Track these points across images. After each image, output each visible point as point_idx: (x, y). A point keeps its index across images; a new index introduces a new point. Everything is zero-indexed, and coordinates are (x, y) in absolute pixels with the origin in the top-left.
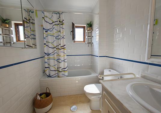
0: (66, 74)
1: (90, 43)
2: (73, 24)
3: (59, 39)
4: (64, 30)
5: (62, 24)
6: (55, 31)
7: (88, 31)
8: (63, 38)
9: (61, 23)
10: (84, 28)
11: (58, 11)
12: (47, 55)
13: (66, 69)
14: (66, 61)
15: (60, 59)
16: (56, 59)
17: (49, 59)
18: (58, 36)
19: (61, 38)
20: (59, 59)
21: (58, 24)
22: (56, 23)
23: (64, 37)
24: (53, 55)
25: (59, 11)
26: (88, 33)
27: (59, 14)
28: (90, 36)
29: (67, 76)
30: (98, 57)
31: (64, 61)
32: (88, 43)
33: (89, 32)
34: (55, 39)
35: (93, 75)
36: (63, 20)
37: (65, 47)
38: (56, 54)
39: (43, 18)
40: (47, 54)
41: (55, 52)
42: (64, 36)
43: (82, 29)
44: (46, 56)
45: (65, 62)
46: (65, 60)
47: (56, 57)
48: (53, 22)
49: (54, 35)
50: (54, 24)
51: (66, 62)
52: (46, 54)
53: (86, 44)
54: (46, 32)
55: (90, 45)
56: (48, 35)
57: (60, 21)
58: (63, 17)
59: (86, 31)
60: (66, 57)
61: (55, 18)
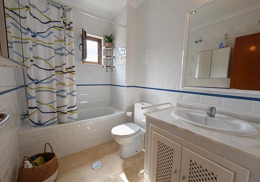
0: (75, 116)
1: (110, 67)
2: (84, 33)
3: (62, 54)
4: (73, 40)
5: (68, 29)
6: (53, 38)
7: (107, 47)
8: (70, 53)
9: (67, 27)
10: (99, 41)
11: (61, 4)
12: (36, 83)
13: (74, 109)
14: (75, 93)
15: (65, 91)
16: (55, 91)
17: (39, 91)
18: (61, 49)
19: (67, 53)
20: (63, 91)
21: (62, 27)
22: (56, 24)
23: (73, 52)
24: (48, 83)
25: (64, 5)
26: (107, 52)
27: (63, 9)
28: (109, 57)
29: (77, 120)
30: (125, 87)
31: (71, 94)
32: (106, 66)
33: (107, 50)
34: (54, 54)
35: (118, 113)
36: (72, 23)
37: (74, 69)
38: (55, 82)
39: (27, 7)
40: (35, 81)
41: (54, 77)
42: (72, 50)
43: (96, 43)
44: (33, 86)
45: (73, 95)
46: (73, 92)
47: (55, 87)
48: (50, 22)
49: (53, 46)
50: (52, 24)
51: (76, 96)
52: (33, 80)
53: (103, 67)
54: (32, 36)
55: (109, 69)
56: (38, 44)
57: (64, 23)
58: (71, 17)
59: (103, 48)
60: (75, 87)
61: (54, 14)
